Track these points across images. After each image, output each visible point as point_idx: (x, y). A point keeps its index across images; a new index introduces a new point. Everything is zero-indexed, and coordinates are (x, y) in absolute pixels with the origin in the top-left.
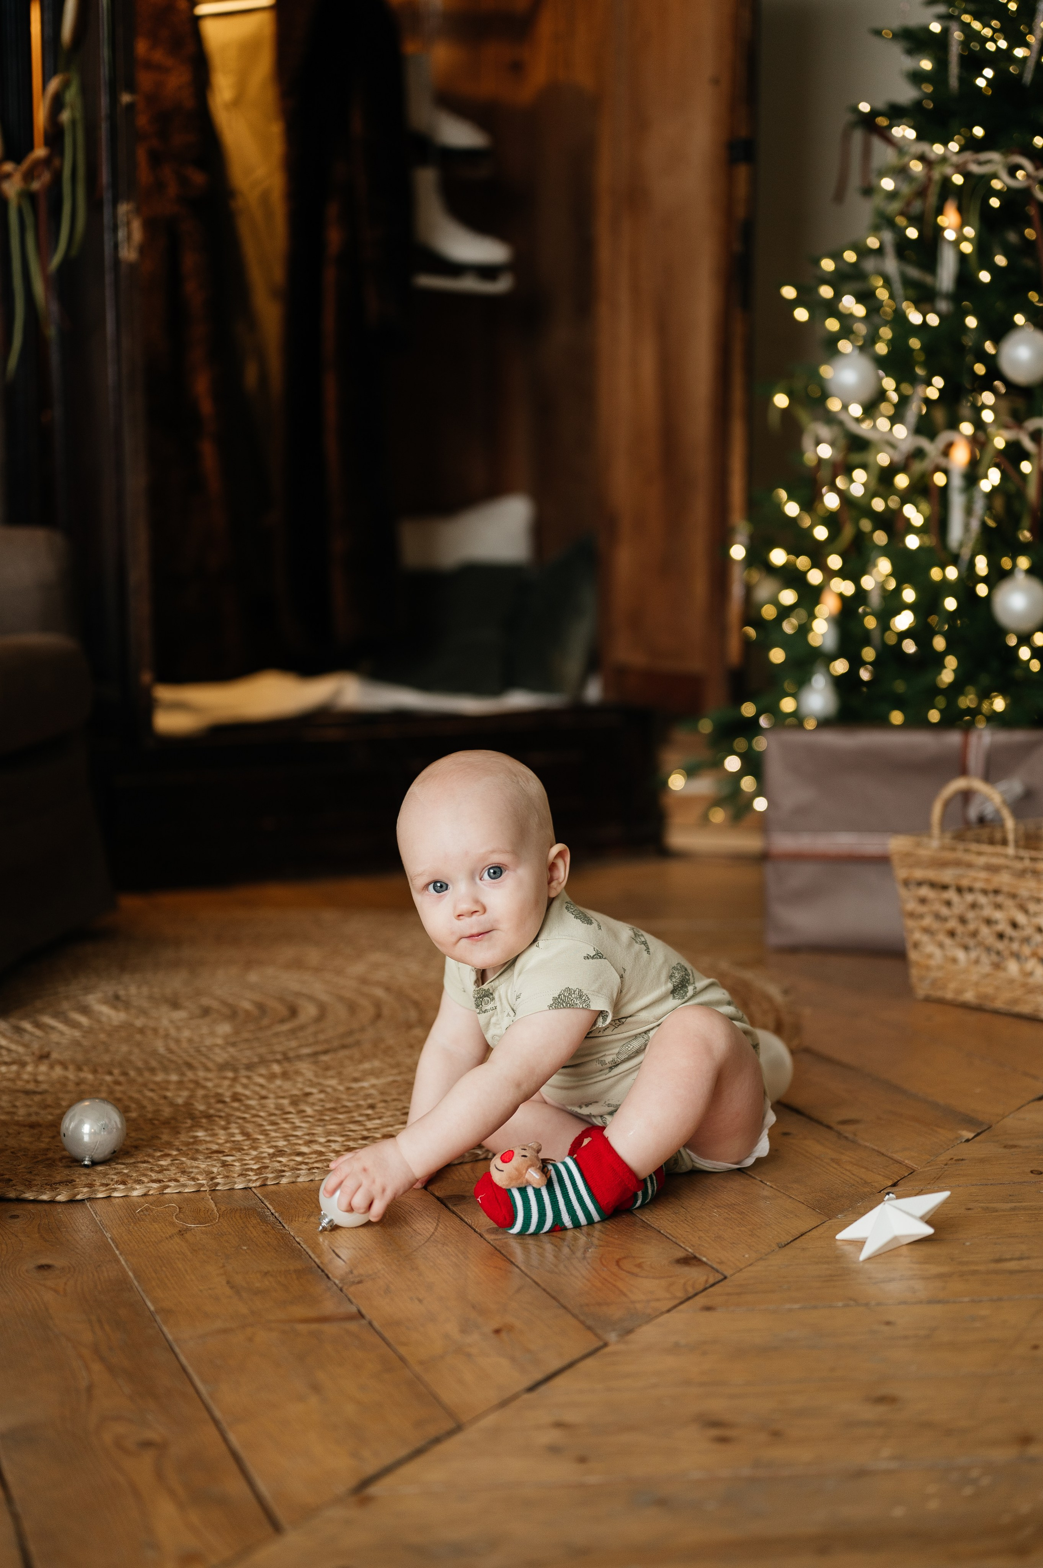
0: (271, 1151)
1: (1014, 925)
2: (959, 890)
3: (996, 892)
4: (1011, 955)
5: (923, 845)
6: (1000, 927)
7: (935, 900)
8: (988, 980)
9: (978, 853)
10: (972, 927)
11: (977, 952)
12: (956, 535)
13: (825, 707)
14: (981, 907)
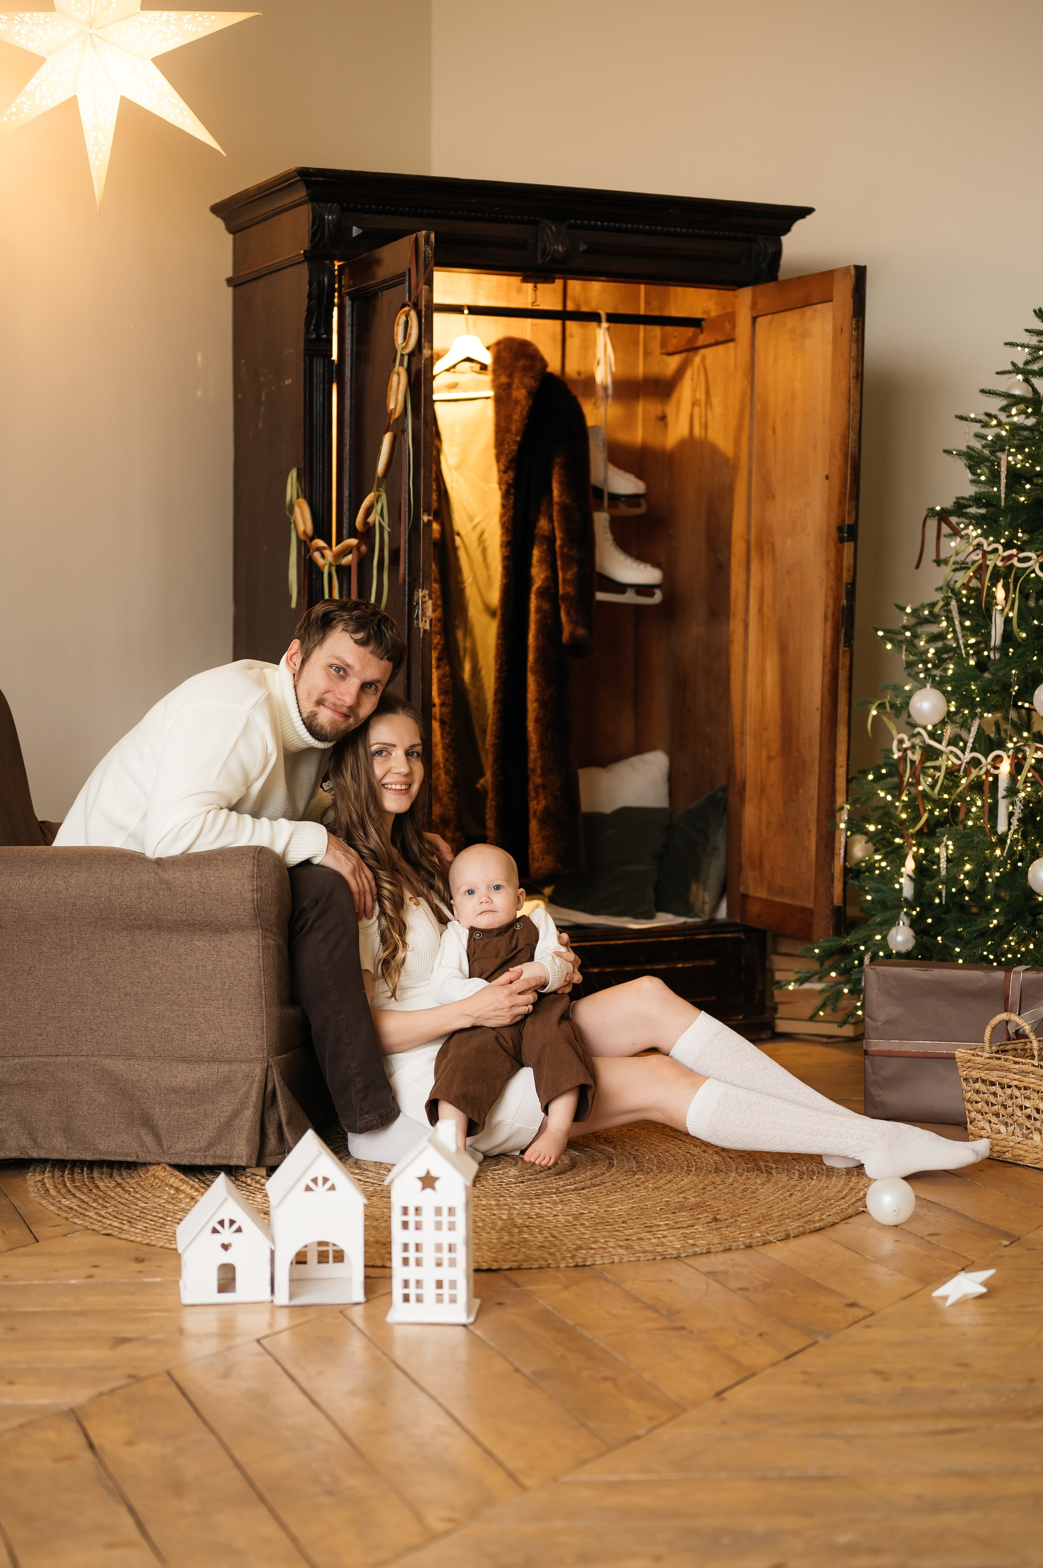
0: (574, 1246)
1: (1038, 1110)
2: (1002, 1086)
3: (1026, 1088)
4: (1035, 1130)
5: (978, 1056)
6: (1028, 1111)
7: (986, 1091)
8: (1020, 1146)
9: (1015, 1063)
10: (1010, 1110)
11: (1013, 1127)
12: (1002, 827)
13: (906, 941)
14: (1017, 1098)
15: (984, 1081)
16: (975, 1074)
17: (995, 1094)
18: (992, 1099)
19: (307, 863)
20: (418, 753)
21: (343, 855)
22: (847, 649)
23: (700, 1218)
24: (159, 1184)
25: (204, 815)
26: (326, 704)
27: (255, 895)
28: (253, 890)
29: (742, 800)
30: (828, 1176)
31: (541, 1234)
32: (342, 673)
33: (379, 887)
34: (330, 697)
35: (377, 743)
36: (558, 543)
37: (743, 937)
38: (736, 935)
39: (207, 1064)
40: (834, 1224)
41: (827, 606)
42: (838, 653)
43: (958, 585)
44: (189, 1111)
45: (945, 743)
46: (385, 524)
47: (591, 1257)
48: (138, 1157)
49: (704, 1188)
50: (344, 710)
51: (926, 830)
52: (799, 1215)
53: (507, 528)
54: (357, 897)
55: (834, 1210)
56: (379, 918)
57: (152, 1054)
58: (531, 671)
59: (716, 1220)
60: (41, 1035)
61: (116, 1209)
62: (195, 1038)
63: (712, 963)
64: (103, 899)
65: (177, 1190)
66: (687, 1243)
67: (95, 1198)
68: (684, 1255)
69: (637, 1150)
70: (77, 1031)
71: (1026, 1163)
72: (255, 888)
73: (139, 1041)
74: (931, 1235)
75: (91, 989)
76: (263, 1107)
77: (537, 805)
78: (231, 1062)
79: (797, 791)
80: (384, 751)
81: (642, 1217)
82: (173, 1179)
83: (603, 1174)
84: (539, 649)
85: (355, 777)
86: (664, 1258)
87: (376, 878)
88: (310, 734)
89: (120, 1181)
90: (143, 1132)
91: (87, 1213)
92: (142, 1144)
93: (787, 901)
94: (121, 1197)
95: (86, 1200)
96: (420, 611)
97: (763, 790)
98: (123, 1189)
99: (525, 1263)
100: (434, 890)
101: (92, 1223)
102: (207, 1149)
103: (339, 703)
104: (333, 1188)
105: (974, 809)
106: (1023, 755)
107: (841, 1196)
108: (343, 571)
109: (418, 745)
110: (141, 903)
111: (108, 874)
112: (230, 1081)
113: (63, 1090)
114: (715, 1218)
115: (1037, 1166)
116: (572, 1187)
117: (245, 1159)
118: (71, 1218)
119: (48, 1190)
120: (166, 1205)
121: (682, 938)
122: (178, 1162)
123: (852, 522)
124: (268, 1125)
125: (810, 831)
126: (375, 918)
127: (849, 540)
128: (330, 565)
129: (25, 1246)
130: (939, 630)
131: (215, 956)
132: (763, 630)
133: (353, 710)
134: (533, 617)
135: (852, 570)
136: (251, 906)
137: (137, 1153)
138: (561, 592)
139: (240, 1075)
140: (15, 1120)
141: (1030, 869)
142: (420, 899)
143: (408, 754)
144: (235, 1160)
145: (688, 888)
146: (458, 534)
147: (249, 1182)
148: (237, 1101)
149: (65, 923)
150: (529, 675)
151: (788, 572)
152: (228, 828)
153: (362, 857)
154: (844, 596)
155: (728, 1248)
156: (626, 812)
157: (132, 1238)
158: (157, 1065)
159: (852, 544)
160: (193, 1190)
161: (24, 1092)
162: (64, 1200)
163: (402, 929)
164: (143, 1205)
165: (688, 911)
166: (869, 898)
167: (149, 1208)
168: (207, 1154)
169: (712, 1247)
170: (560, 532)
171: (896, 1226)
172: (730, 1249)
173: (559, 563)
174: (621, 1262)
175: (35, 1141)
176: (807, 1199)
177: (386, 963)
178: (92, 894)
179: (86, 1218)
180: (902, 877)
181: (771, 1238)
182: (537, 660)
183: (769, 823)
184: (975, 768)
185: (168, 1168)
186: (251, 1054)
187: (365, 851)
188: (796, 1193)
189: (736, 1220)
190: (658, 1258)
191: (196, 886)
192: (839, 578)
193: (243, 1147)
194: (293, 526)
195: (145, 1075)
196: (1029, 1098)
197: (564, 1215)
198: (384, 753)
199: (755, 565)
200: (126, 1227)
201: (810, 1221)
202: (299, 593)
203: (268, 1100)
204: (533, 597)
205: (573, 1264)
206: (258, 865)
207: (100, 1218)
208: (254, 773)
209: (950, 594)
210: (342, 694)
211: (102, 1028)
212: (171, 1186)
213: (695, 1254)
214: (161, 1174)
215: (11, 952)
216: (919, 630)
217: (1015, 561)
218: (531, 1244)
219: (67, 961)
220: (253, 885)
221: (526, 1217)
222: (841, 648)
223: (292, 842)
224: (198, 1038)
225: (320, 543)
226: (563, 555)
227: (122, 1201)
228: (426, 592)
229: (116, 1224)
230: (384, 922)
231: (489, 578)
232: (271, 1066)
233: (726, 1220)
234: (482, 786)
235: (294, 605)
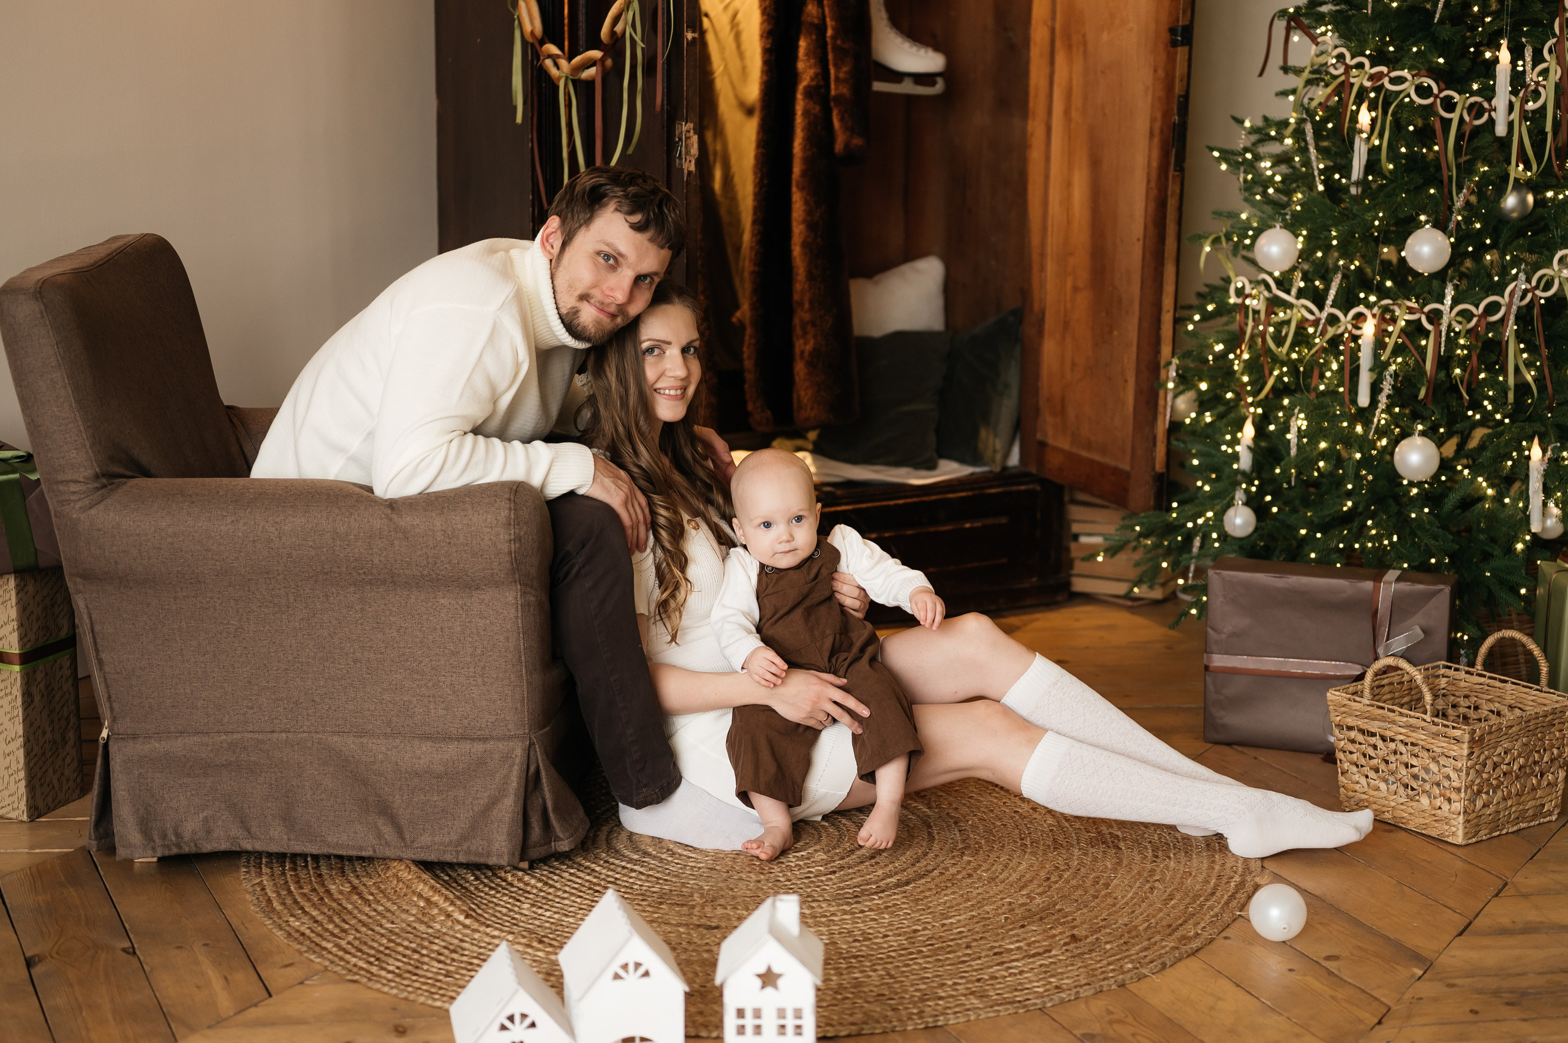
1: (1427, 770)
2: (1383, 739)
3: (1413, 744)
4: (1423, 792)
5: (1355, 701)
6: (1415, 770)
7: (1363, 742)
8: (1404, 807)
9: (1401, 714)
10: (1393, 766)
11: (1395, 785)
12: (1364, 400)
13: (1245, 524)
14: (1401, 754)
15: (1362, 731)
16: (1350, 721)
17: (1375, 747)
18: (1370, 751)
19: (572, 494)
20: (695, 348)
21: (613, 482)
22: (1177, 173)
23: (1054, 936)
24: (404, 890)
25: (445, 447)
26: (592, 301)
27: (513, 546)
28: (510, 541)
29: (1040, 333)
30: (1186, 853)
31: (875, 971)
32: (612, 261)
33: (653, 513)
34: (597, 294)
35: (649, 340)
36: (829, 32)
37: (1038, 488)
38: (1031, 486)
39: (456, 743)
40: (1212, 941)
41: (1153, 120)
42: (1167, 178)
43: (1314, 104)
44: (436, 798)
45: (1294, 291)
46: (638, 38)
47: (943, 1014)
48: (375, 851)
49: (1048, 879)
50: (612, 309)
51: (1271, 396)
52: (1169, 926)
53: (768, 15)
54: (629, 532)
55: (1207, 918)
56: (653, 550)
57: (389, 730)
58: (797, 186)
59: (1074, 938)
60: (252, 708)
61: (358, 935)
62: (441, 712)
63: (1003, 520)
64: (325, 550)
65: (428, 901)
66: (1050, 983)
67: (330, 913)
68: (1049, 1005)
69: (956, 809)
70: (296, 703)
71: (1409, 827)
72: (512, 537)
73: (372, 715)
74: (1328, 958)
75: (312, 654)
76: (526, 792)
77: (804, 345)
78: (485, 740)
79: (1111, 332)
80: (657, 348)
81: (987, 935)
82: (421, 886)
83: (925, 854)
84: (808, 161)
85: (622, 380)
86: (1027, 1011)
87: (651, 504)
88: (570, 334)
89: (356, 882)
90: (380, 822)
91: (324, 944)
92: (380, 836)
93: (1096, 457)
94: (360, 911)
95: (319, 918)
96: (683, 149)
97: (1066, 325)
98: (362, 898)
99: (865, 1026)
100: (712, 504)
101: (332, 962)
102: (459, 843)
103: (608, 301)
104: (646, 974)
105: (1328, 374)
106: (1392, 316)
107: (1209, 891)
108: (584, 89)
109: (696, 340)
110: (372, 555)
111: (331, 519)
112: (486, 763)
113: (281, 772)
114: (1073, 936)
115: (1423, 832)
116: (893, 880)
117: (506, 857)
118: (306, 952)
119: (269, 901)
120: (417, 925)
121: (970, 493)
122: (425, 858)
123: (1187, 23)
124: (531, 813)
125: (1126, 381)
126: (648, 550)
127: (1182, 44)
128: (567, 78)
129: (256, 1005)
130: (1284, 148)
131: (464, 616)
132: (1070, 137)
133: (622, 309)
134: (799, 120)
135: (1185, 79)
136: (508, 558)
137: (373, 847)
138: (833, 93)
139: (496, 756)
140: (223, 806)
141: (1397, 449)
142: (699, 520)
143: (684, 351)
144: (494, 859)
145: (975, 434)
146: (707, 15)
147: (510, 879)
148: (495, 786)
149: (279, 578)
150: (794, 189)
151: (1103, 72)
152: (475, 459)
153: (633, 478)
154: (1176, 111)
155: (1098, 990)
156: (900, 337)
157: (386, 989)
158: (395, 744)
159: (1186, 49)
160: (448, 904)
161: (233, 773)
162: (292, 919)
163: (682, 561)
164: (389, 926)
165: (974, 458)
166: (1195, 462)
167: (397, 930)
168: (459, 849)
169: (1081, 990)
170: (832, 20)
171: (1284, 942)
172: (1101, 991)
173: (830, 56)
174: (977, 1019)
175: (249, 831)
176: (1171, 897)
177: (663, 605)
178: (311, 543)
179: (324, 953)
180: (1239, 444)
181: (1144, 971)
182: (804, 174)
183: (1074, 364)
184: (1332, 326)
185: (413, 868)
186: (509, 730)
187: (635, 470)
188: (1157, 884)
189: (1097, 939)
190: (1021, 1011)
191: (439, 536)
192: (1169, 88)
193: (504, 844)
194: (516, 22)
195: (381, 756)
196: (1417, 756)
197: (894, 935)
198: (657, 351)
199: (1060, 58)
200: (374, 969)
201: (1184, 937)
202: (525, 103)
203: (531, 783)
204: (799, 96)
205: (922, 1026)
206: (515, 510)
207: (341, 953)
208: (502, 385)
209: (1305, 116)
210: (612, 289)
211: (327, 700)
212: (420, 896)
213: (1062, 1002)
214: (405, 875)
215: (212, 610)
216: (1262, 150)
217: (1386, 81)
218: (866, 989)
219: (281, 622)
220: (510, 534)
221: (851, 939)
222: (1171, 173)
223: (552, 472)
224: (445, 712)
225: (553, 49)
226: (835, 48)
227: (364, 918)
228: (691, 125)
229: (361, 964)
230: (659, 552)
231: (744, 68)
232: (534, 744)
233: (1086, 937)
234: (739, 320)
235: (519, 119)
